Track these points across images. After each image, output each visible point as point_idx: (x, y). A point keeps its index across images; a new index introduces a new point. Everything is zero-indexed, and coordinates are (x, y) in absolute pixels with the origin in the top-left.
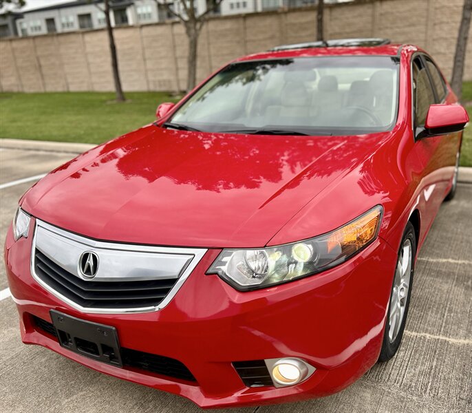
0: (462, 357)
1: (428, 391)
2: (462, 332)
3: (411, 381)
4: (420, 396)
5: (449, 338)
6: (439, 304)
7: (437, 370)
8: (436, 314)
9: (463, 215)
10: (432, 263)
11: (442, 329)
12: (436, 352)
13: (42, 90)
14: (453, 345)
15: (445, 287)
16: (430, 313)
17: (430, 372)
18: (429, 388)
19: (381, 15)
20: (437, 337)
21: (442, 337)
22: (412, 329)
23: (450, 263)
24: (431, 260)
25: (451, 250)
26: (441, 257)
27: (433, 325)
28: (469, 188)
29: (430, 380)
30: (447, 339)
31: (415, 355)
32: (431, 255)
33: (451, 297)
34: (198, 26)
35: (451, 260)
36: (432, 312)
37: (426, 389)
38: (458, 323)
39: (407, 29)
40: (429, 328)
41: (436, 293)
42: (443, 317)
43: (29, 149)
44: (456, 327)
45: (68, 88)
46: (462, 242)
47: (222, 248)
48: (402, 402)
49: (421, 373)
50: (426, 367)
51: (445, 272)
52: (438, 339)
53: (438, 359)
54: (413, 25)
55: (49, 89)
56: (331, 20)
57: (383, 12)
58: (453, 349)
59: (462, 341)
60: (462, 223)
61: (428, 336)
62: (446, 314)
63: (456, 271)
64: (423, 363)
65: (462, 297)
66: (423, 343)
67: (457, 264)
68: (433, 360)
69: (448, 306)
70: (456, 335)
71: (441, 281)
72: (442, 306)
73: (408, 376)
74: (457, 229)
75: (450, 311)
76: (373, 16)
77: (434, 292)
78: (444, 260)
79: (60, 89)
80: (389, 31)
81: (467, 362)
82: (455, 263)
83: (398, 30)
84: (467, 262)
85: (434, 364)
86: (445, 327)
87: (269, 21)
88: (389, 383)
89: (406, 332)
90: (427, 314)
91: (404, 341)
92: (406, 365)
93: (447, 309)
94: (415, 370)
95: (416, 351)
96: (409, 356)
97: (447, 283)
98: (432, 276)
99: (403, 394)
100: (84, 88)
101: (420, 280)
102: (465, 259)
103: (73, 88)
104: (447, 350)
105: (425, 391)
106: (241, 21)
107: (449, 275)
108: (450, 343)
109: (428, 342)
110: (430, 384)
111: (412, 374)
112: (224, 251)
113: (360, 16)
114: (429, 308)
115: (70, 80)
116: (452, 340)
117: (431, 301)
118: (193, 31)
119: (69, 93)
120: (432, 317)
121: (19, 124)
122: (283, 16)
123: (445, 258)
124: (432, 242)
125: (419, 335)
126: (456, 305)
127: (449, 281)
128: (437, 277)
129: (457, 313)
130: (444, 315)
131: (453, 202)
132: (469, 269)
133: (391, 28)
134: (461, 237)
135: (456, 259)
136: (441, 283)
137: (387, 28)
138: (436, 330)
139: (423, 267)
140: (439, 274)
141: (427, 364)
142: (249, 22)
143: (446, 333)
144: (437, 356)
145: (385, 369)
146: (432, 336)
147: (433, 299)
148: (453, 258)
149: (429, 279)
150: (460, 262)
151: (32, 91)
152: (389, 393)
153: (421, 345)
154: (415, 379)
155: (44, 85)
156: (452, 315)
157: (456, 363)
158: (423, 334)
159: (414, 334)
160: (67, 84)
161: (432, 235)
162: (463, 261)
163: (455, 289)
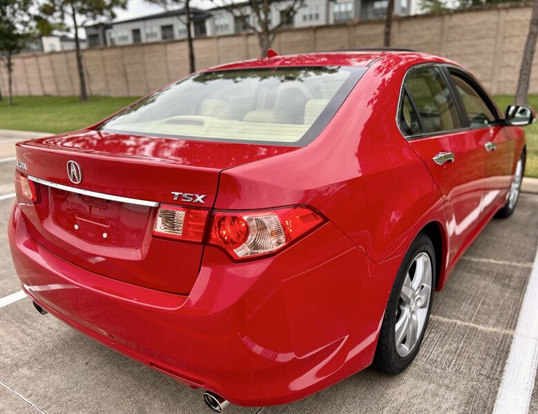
0: (488, 341)
1: (452, 366)
2: (491, 321)
3: (437, 357)
4: (444, 369)
6: (474, 297)
7: (463, 350)
8: (470, 305)
10: (473, 262)
11: (473, 318)
12: (464, 335)
13: (126, 95)
14: (481, 331)
15: (483, 283)
16: (464, 304)
17: (456, 351)
19: (450, 27)
20: (467, 324)
21: (472, 325)
23: (491, 263)
24: (473, 259)
25: (494, 252)
29: (455, 358)
30: (477, 326)
31: (444, 336)
33: (486, 291)
34: (271, 37)
35: (492, 261)
36: (466, 303)
37: (450, 364)
38: (489, 314)
39: (475, 42)
40: (461, 316)
41: (473, 287)
44: (487, 317)
46: (506, 245)
48: (427, 372)
49: (448, 351)
51: (484, 271)
52: (468, 326)
53: (465, 342)
54: (482, 38)
55: (133, 94)
56: (399, 32)
57: (451, 24)
58: (480, 335)
59: (491, 329)
60: (510, 229)
61: (459, 322)
62: (479, 306)
63: (496, 270)
64: (450, 344)
65: (497, 293)
66: (454, 328)
67: (498, 264)
68: (461, 342)
70: (486, 323)
72: (476, 299)
74: (504, 233)
75: (484, 303)
76: (442, 29)
77: (471, 287)
78: (486, 260)
80: (457, 44)
82: (495, 264)
83: (466, 43)
84: (507, 263)
85: (461, 345)
86: (476, 316)
87: (338, 33)
90: (461, 305)
93: (481, 301)
95: (446, 334)
97: (485, 279)
99: (428, 366)
102: (506, 260)
104: (475, 335)
105: (449, 366)
106: (312, 33)
107: (487, 273)
109: (458, 327)
110: (454, 361)
111: (439, 352)
113: (429, 28)
114: (464, 300)
115: (151, 86)
116: (480, 327)
117: (467, 294)
118: (265, 43)
120: (465, 307)
122: (352, 28)
123: (487, 258)
125: (450, 321)
128: (477, 274)
129: (490, 305)
130: (477, 306)
132: (508, 269)
133: (460, 41)
134: (506, 241)
135: (497, 260)
136: (479, 280)
137: (455, 40)
138: (467, 318)
139: (465, 265)
140: (478, 272)
141: (455, 345)
142: (320, 34)
143: (476, 321)
144: (464, 339)
146: (463, 323)
147: (469, 293)
148: (494, 259)
150: (501, 262)
151: (118, 95)
153: (451, 329)
154: (441, 356)
155: (128, 90)
156: (485, 307)
157: (480, 345)
158: (455, 321)
159: (446, 320)
162: (504, 262)
163: (492, 286)
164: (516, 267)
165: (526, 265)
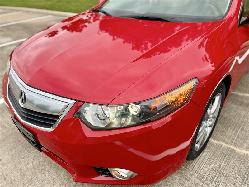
5: (237, 148)
18: (215, 180)
22: (215, 139)
26: (246, 93)
27: (229, 138)
32: (240, 91)
42: (237, 133)
47: (84, 102)
50: (216, 166)
69: (242, 126)
71: (242, 108)
73: (204, 170)
81: (243, 167)
88: (192, 172)
89: (211, 140)
91: (208, 145)
92: (205, 162)
94: (209, 166)
96: (208, 156)
98: (237, 105)
101: (229, 107)
108: (236, 151)
112: (85, 104)
124: (243, 82)
126: (247, 126)
127: (247, 109)
145: (192, 163)
149: (234, 106)
152: (190, 179)
161: (245, 77)
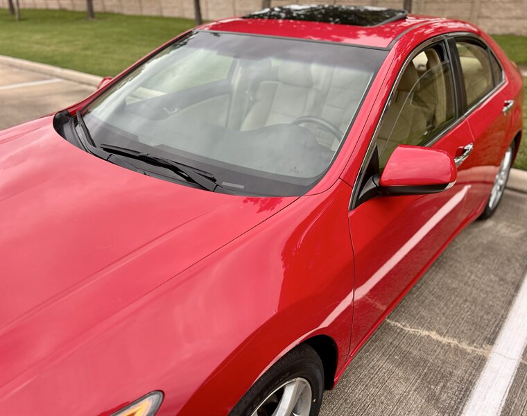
9: (491, 248)
10: (406, 335)
13: (138, 13)
15: (402, 388)
24: (407, 329)
25: (444, 313)
26: (423, 326)
28: (520, 200)
32: (412, 318)
35: (434, 335)
41: (383, 398)
43: (83, 83)
45: (162, 12)
46: (466, 300)
51: (414, 358)
55: (146, 12)
60: (483, 264)
63: (430, 359)
67: (440, 344)
71: (400, 374)
74: (472, 273)
77: (380, 396)
78: (425, 333)
79: (154, 13)
82: (437, 342)
84: (454, 342)
98: (393, 362)
100: (176, 14)
102: (454, 337)
103: (166, 13)
107: (418, 364)
115: (163, 4)
119: (161, 18)
121: (89, 52)
123: (429, 329)
124: (426, 292)
127: (412, 377)
131: (489, 224)
132: (451, 356)
134: (469, 289)
136: (400, 378)
139: (390, 340)
140: (404, 359)
148: (440, 333)
149: (386, 366)
150: (445, 340)
151: (131, 13)
155: (141, 7)
160: (161, 9)
162: (450, 341)
163: (413, 395)
164: (463, 353)
165: (480, 351)
